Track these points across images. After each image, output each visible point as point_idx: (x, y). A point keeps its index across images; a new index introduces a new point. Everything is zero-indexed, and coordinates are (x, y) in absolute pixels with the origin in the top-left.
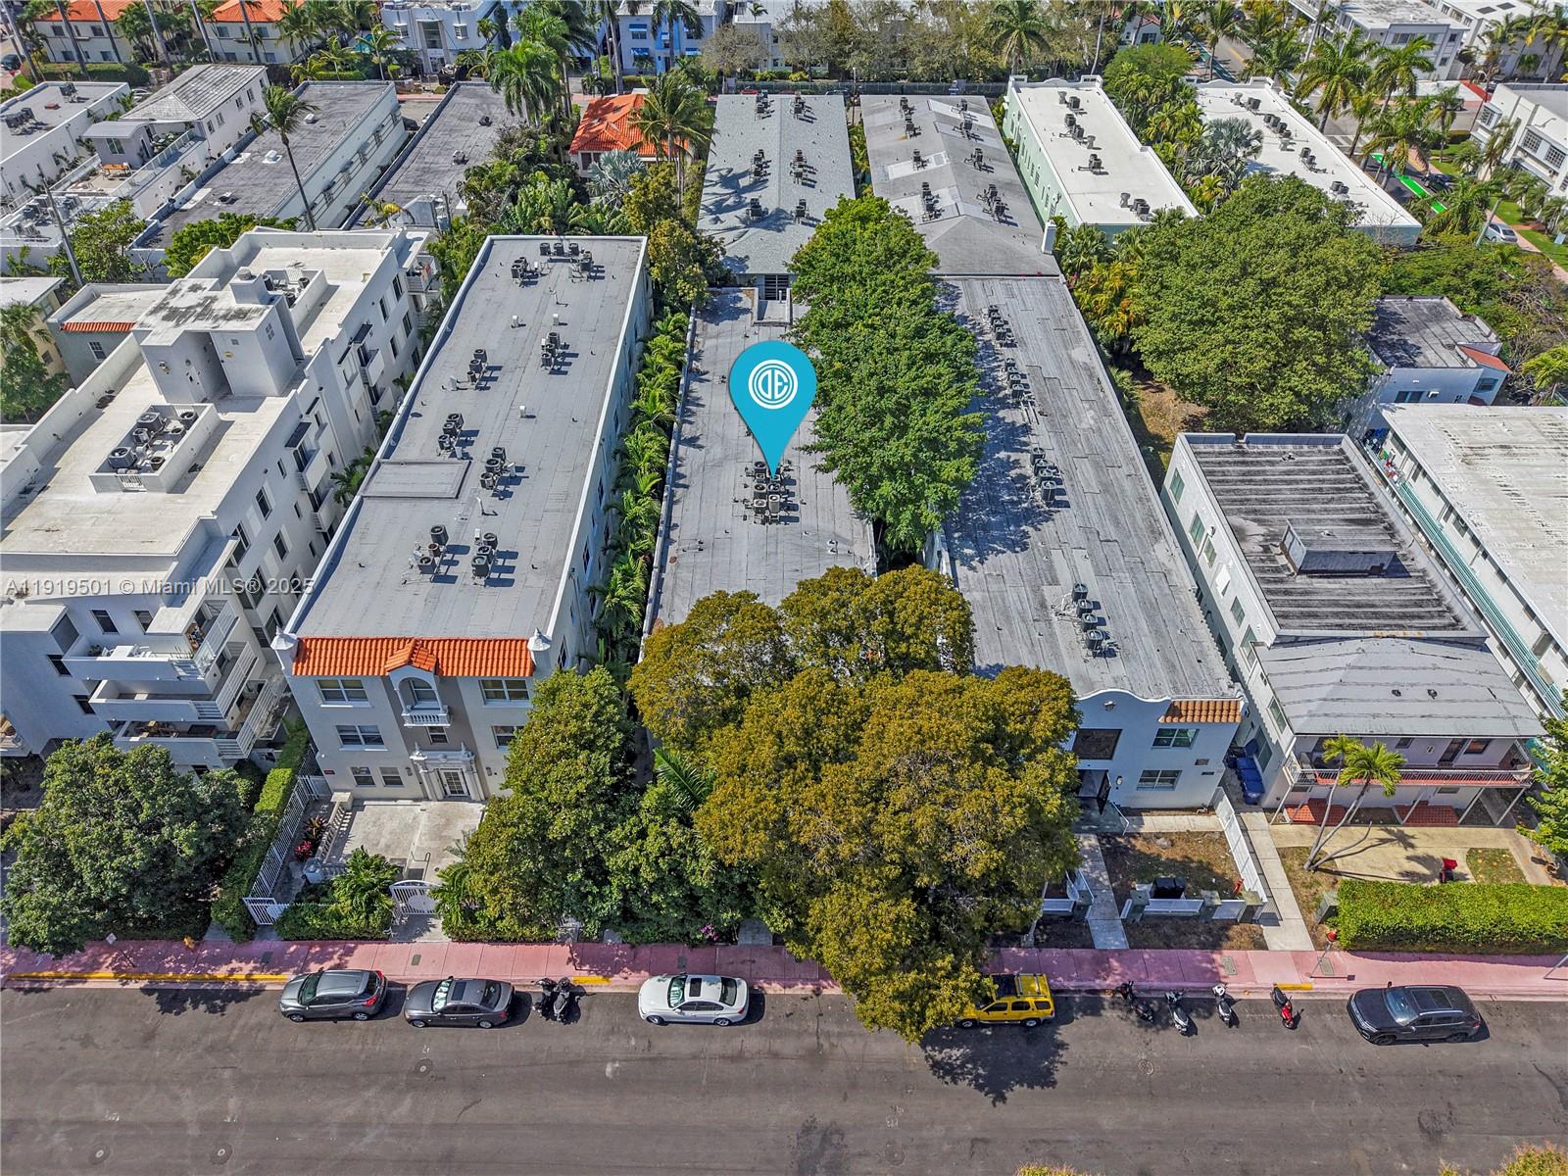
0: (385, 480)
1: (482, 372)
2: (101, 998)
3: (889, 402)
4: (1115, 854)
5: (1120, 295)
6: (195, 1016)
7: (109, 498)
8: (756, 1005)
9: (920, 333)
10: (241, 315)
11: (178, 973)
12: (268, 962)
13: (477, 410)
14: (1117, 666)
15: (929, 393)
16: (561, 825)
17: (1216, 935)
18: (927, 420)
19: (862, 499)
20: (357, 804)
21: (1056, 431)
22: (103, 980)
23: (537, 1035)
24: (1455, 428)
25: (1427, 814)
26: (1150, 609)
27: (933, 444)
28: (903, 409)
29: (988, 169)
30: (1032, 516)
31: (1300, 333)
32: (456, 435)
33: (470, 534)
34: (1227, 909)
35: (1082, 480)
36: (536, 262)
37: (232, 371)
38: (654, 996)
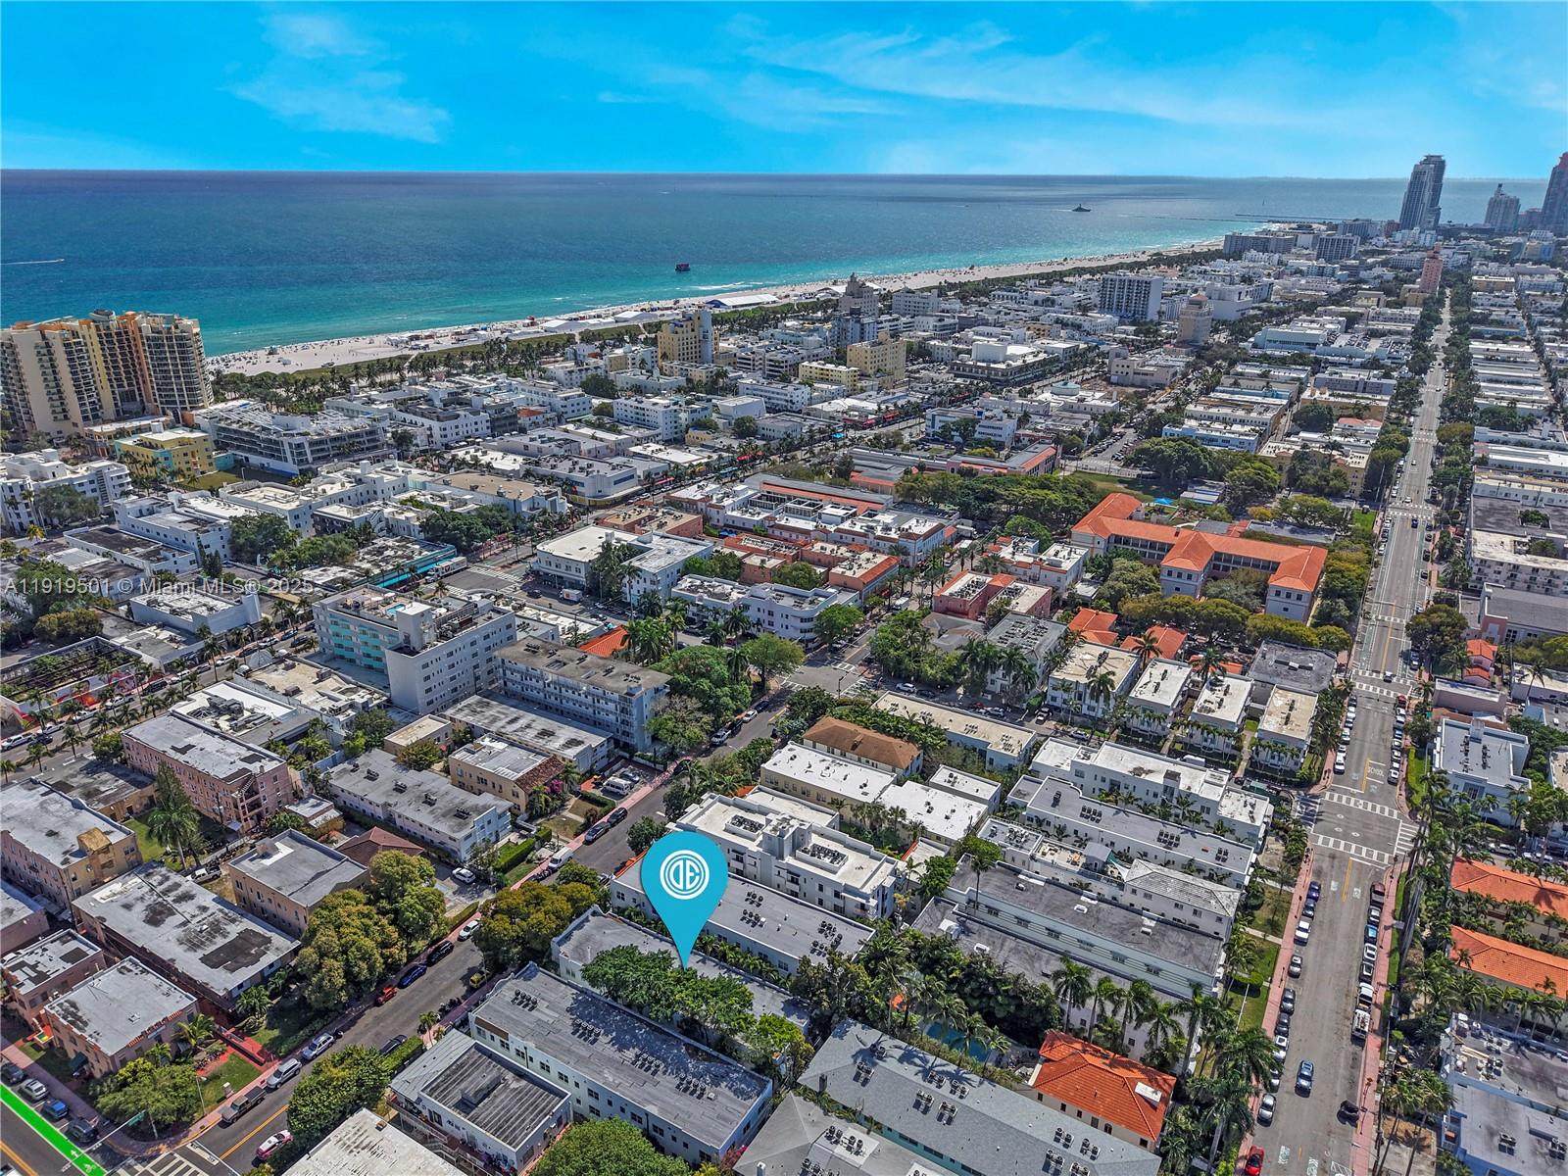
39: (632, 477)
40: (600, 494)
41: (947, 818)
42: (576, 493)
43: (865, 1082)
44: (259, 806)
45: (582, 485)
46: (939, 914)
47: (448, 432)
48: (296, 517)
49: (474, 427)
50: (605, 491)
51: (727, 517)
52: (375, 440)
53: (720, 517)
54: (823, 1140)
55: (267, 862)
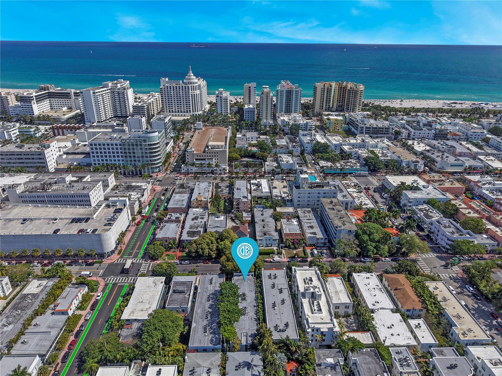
39: (462, 166)
40: (443, 168)
41: (392, 335)
42: (434, 165)
43: (236, 370)
44: (239, 209)
45: (437, 162)
46: (333, 355)
47: (416, 134)
48: (336, 146)
49: (427, 135)
50: (445, 167)
51: (481, 192)
52: (388, 131)
53: (478, 191)
54: (206, 369)
55: (216, 219)
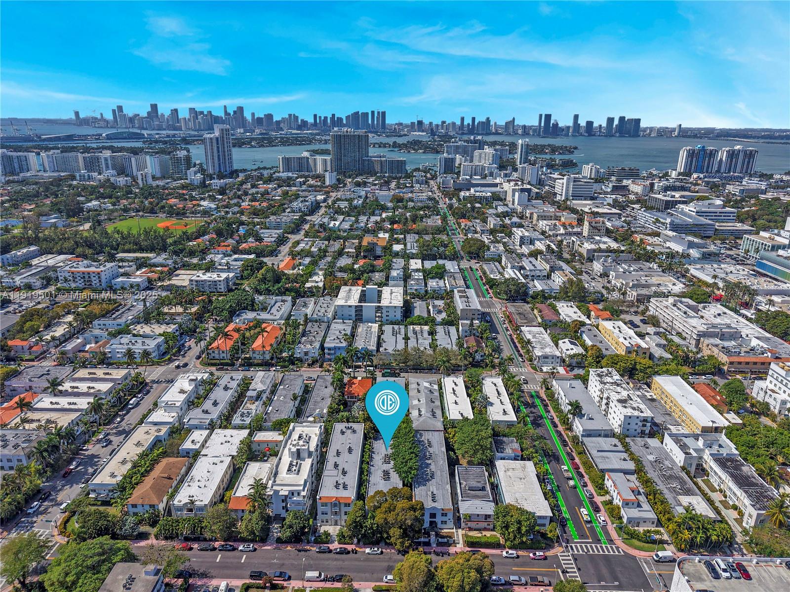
0: (326, 473)
1: (338, 454)
2: (289, 550)
3: (404, 461)
4: (438, 535)
5: (454, 436)
6: (302, 553)
7: (288, 476)
8: (382, 553)
9: (410, 448)
10: (304, 445)
11: (299, 547)
12: (312, 546)
13: (339, 460)
14: (436, 503)
15: (411, 459)
16: (358, 519)
17: (450, 545)
18: (410, 464)
19: (400, 476)
20: (321, 526)
21: (435, 465)
22: (289, 548)
23: (351, 555)
24: (506, 465)
25: (485, 529)
26: (443, 495)
27: (411, 468)
28: (406, 462)
29: (434, 402)
30: (428, 480)
31: (477, 447)
32: (336, 466)
33: (341, 482)
34: (451, 541)
35: (438, 474)
36: (344, 430)
37: (301, 455)
38: (368, 550)
